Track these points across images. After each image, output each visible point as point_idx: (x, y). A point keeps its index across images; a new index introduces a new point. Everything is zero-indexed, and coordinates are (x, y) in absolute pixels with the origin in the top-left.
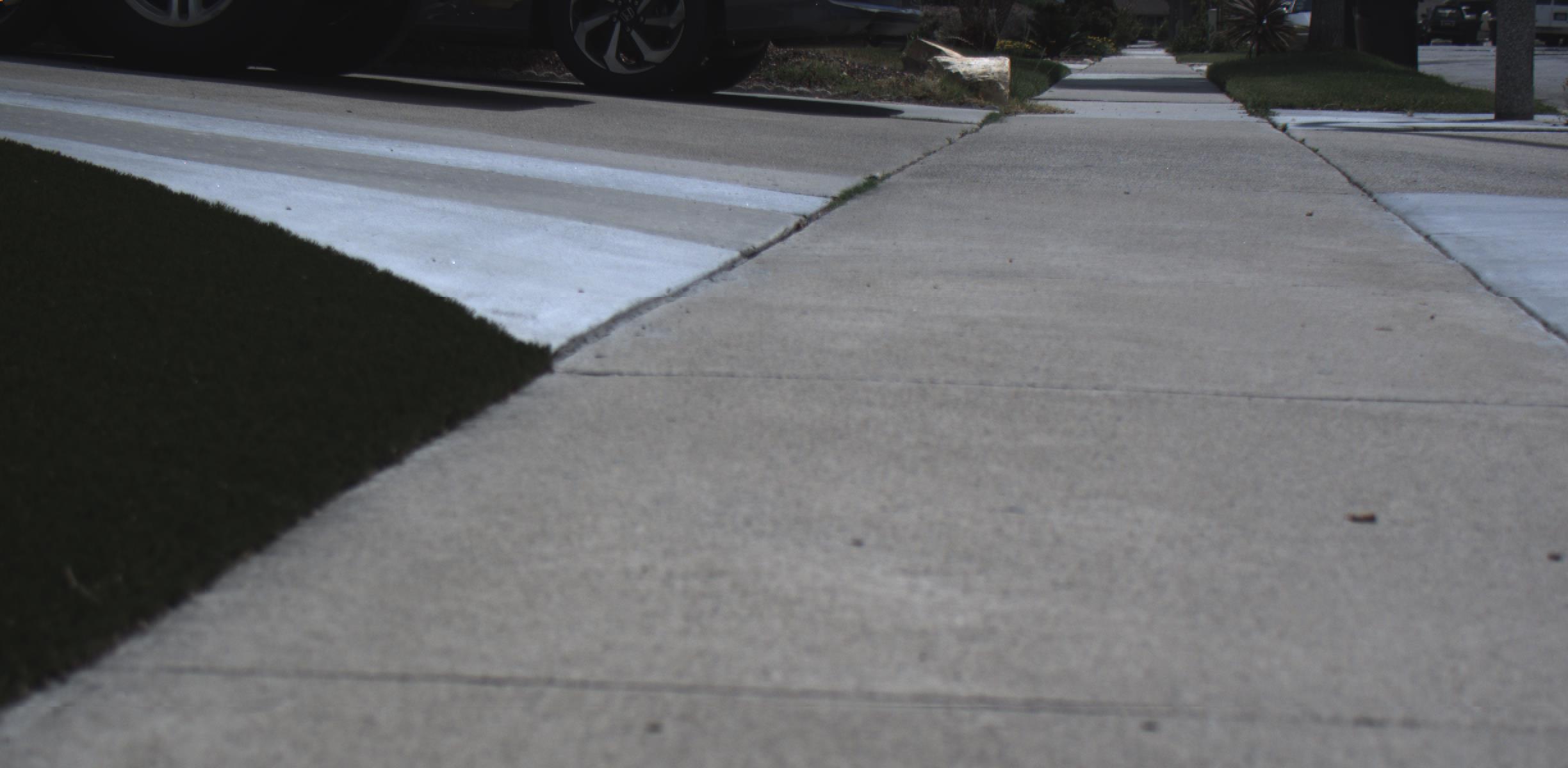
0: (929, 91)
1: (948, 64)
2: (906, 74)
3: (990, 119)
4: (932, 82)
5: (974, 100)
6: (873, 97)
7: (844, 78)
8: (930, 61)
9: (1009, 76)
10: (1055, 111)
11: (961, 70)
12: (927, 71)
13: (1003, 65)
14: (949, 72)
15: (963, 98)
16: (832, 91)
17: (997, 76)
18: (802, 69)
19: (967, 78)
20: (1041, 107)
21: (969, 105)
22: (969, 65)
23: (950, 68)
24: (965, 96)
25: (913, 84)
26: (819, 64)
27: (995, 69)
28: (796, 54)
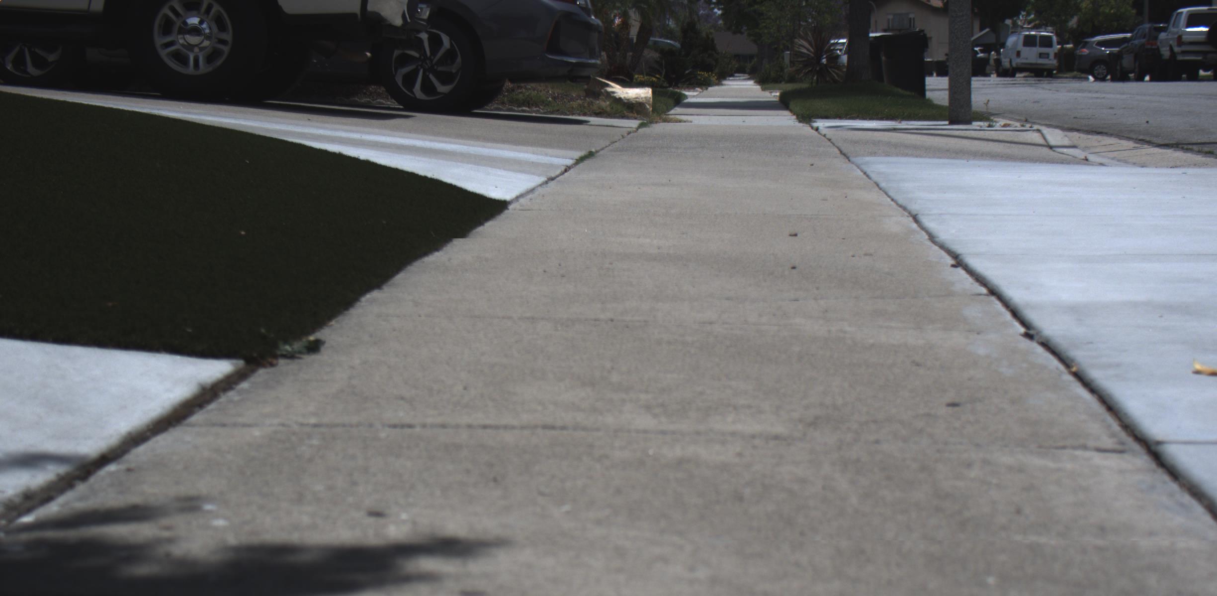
0: (603, 109)
1: (613, 92)
2: (587, 99)
3: (642, 126)
4: (605, 104)
5: (631, 115)
6: (568, 113)
7: (550, 102)
8: (603, 91)
9: (651, 100)
10: (680, 121)
11: (622, 96)
12: (601, 97)
13: (648, 93)
14: (614, 97)
15: (624, 114)
16: (542, 109)
17: (644, 100)
18: (524, 96)
19: (626, 101)
20: (672, 119)
21: (628, 118)
22: (627, 93)
23: (615, 95)
24: (625, 112)
25: (593, 105)
26: (534, 93)
27: (643, 96)
28: (519, 87)
